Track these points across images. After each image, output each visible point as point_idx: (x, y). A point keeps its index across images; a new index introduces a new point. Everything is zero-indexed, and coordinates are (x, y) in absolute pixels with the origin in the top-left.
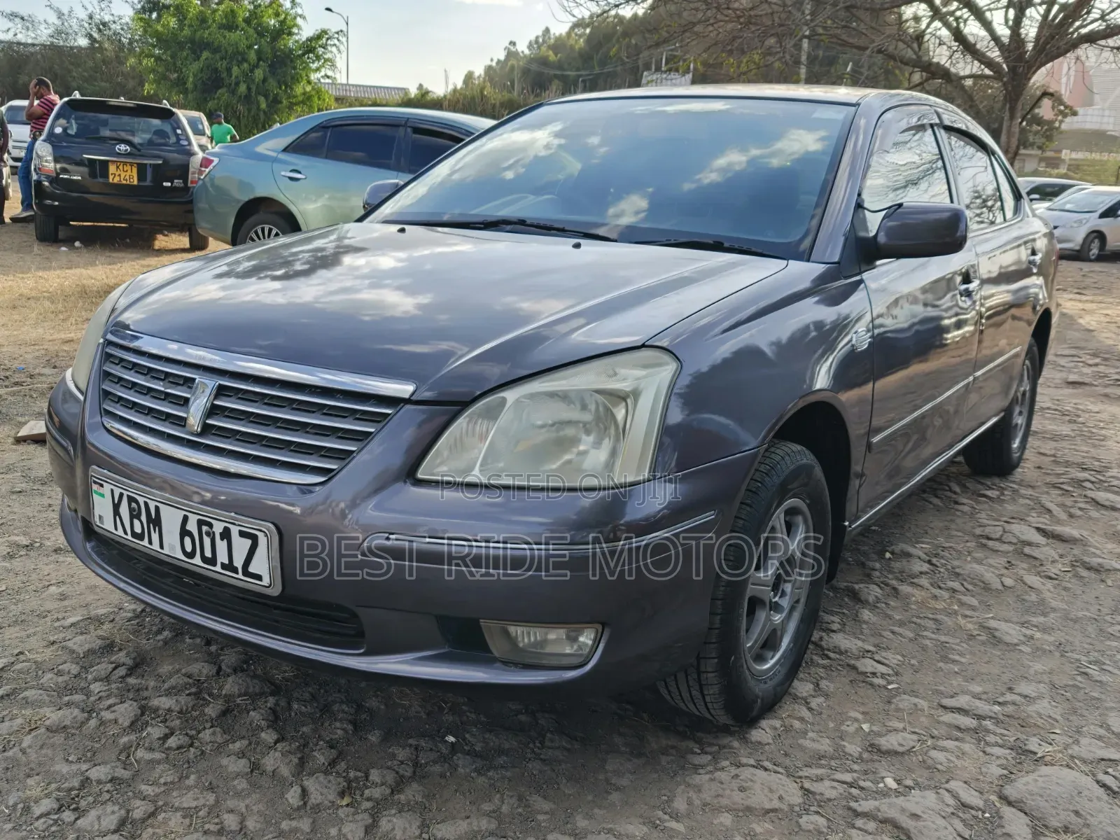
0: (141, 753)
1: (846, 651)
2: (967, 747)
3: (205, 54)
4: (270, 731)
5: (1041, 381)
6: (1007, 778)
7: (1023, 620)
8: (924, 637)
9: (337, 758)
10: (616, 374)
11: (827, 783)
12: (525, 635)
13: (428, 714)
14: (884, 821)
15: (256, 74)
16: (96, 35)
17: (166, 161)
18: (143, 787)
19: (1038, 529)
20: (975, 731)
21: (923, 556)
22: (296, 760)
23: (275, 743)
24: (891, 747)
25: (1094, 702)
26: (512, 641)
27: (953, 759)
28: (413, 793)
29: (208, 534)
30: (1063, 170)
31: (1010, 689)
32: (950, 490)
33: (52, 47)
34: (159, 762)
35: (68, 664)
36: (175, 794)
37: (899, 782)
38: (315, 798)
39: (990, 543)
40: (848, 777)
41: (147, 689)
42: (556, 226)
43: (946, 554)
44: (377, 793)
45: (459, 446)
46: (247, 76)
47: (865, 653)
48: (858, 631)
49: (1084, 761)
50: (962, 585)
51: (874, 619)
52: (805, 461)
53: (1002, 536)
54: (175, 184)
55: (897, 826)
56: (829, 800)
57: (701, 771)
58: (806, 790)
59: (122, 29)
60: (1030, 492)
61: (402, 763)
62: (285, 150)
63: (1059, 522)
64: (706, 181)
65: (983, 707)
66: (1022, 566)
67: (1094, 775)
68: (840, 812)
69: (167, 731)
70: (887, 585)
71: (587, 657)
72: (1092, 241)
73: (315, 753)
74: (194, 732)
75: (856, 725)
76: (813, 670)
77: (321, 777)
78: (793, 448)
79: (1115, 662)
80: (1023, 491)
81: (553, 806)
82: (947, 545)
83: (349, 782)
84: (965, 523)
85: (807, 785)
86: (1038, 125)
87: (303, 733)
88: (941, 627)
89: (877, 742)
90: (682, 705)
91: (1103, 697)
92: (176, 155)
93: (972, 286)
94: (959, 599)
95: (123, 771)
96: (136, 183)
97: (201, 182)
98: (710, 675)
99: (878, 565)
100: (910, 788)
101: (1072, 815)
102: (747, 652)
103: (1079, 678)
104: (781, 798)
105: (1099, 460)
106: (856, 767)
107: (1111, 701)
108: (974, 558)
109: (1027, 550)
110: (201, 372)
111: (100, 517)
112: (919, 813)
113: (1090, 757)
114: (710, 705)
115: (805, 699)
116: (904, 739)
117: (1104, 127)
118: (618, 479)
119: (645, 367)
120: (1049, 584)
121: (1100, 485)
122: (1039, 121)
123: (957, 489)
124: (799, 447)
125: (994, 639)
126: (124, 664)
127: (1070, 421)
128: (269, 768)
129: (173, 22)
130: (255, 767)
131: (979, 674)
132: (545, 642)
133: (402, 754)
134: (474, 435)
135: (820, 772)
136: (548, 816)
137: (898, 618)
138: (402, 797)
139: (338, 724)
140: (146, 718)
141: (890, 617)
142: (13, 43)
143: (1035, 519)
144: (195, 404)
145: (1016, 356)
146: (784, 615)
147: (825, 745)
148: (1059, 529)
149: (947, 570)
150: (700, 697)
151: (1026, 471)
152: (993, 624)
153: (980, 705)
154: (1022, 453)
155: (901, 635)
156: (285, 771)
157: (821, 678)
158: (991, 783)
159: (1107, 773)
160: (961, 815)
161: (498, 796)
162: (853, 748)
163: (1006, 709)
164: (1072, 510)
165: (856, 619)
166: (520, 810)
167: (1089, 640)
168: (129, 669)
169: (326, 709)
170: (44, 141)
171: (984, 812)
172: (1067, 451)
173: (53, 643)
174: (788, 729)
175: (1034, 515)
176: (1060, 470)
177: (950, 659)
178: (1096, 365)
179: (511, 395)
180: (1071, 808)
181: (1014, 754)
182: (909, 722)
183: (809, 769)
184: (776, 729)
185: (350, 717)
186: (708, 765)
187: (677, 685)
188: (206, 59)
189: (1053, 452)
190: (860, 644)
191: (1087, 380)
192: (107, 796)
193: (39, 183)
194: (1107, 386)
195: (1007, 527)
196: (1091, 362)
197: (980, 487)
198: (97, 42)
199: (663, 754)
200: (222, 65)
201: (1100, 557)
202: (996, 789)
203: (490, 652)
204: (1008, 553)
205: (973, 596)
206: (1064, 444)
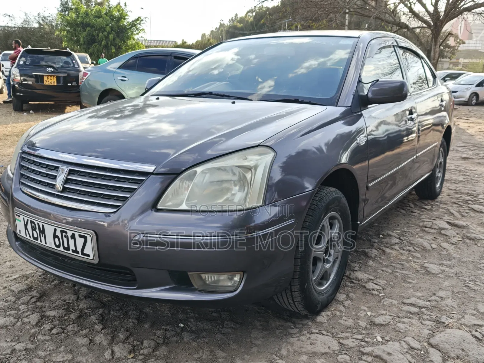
0: (40, 337)
1: (361, 280)
2: (414, 321)
3: (88, 29)
4: (100, 324)
5: (448, 157)
6: (431, 335)
7: (441, 263)
8: (396, 272)
9: (129, 336)
10: (246, 159)
11: (350, 340)
12: (209, 278)
13: (172, 314)
14: (376, 356)
15: (110, 37)
16: (41, 22)
17: (69, 75)
18: (40, 352)
19: (448, 222)
20: (418, 313)
21: (397, 236)
22: (110, 338)
23: (101, 330)
24: (380, 322)
25: (471, 299)
26: (204, 281)
27: (408, 327)
28: (163, 350)
29: (65, 236)
30: (460, 67)
31: (434, 294)
32: (410, 207)
33: (23, 28)
34: (48, 341)
35: (11, 297)
36: (54, 355)
37: (383, 338)
38: (117, 355)
39: (427, 229)
40: (360, 337)
41: (45, 307)
42: (226, 94)
43: (407, 235)
44: (146, 351)
45: (176, 193)
46: (107, 38)
47: (370, 280)
48: (367, 270)
49: (467, 326)
50: (414, 248)
51: (374, 265)
52: (337, 195)
53: (431, 226)
54: (73, 84)
55: (381, 358)
56: (351, 347)
57: (294, 336)
58: (341, 343)
59: (53, 19)
60: (444, 206)
61: (159, 337)
62: (119, 68)
63: (457, 219)
64: (299, 73)
65: (421, 303)
66: (440, 239)
67: (471, 332)
68: (356, 353)
69: (52, 326)
70: (380, 249)
71: (237, 286)
72: (473, 97)
73: (119, 334)
74: (64, 326)
75: (365, 313)
76: (346, 288)
77: (121, 345)
78: (332, 190)
79: (481, 280)
80: (441, 206)
81: (226, 355)
82: (407, 231)
83: (134, 346)
84: (415, 221)
85: (341, 341)
86: (449, 48)
87: (115, 325)
88: (403, 267)
89: (373, 320)
90: (285, 306)
91: (476, 296)
92: (73, 72)
93: (414, 116)
94: (412, 254)
95: (31, 345)
96: (56, 84)
97: (83, 83)
98: (296, 293)
99: (376, 241)
100: (388, 341)
101: (461, 351)
102: (313, 282)
103: (465, 288)
104: (329, 347)
105: (475, 191)
106: (364, 332)
107: (479, 298)
108: (419, 236)
109: (443, 232)
110: (62, 164)
111: (20, 230)
112: (391, 352)
113: (469, 324)
114: (297, 306)
115: (342, 302)
116: (386, 319)
117: (477, 48)
118: (248, 206)
119: (260, 155)
120: (452, 247)
121: (475, 202)
122: (449, 46)
123: (412, 206)
124: (334, 189)
125: (427, 272)
126: (35, 296)
127: (462, 175)
128: (98, 342)
129: (74, 16)
130: (91, 341)
131: (420, 288)
132: (218, 281)
133: (159, 333)
134: (182, 188)
135: (347, 335)
136: (224, 359)
137: (385, 264)
138: (158, 353)
139: (131, 320)
140: (43, 321)
141: (381, 264)
142: (6, 27)
143: (446, 218)
144: (59, 178)
145: (436, 146)
146: (331, 264)
147: (350, 322)
148: (457, 222)
149: (407, 242)
150: (293, 303)
151: (443, 197)
152: (427, 265)
153: (421, 302)
154: (441, 190)
155: (386, 271)
156: (105, 343)
157: (350, 292)
158: (425, 337)
159: (476, 331)
160: (410, 352)
161: (201, 351)
162: (363, 324)
163: (432, 303)
164: (463, 214)
165: (366, 265)
166: (211, 357)
167: (470, 271)
168: (37, 299)
169: (126, 314)
170: (15, 67)
171: (421, 351)
172: (461, 188)
173: (5, 288)
174: (334, 316)
175: (447, 216)
176: (458, 196)
177: (407, 281)
178: (475, 150)
179: (199, 169)
180: (460, 348)
181: (435, 324)
182: (389, 311)
183: (342, 333)
184: (328, 316)
185: (137, 317)
186: (297, 333)
187: (282, 297)
188: (89, 30)
189: (455, 188)
190: (367, 276)
191: (471, 157)
192: (22, 357)
193: (14, 86)
194: (479, 159)
195: (434, 222)
196: (472, 149)
197: (423, 204)
198: (42, 25)
199: (277, 329)
200: (95, 33)
201: (475, 234)
202: (427, 340)
203: (193, 286)
204: (434, 233)
205: (419, 253)
206: (460, 185)
